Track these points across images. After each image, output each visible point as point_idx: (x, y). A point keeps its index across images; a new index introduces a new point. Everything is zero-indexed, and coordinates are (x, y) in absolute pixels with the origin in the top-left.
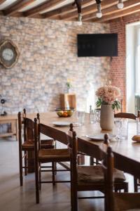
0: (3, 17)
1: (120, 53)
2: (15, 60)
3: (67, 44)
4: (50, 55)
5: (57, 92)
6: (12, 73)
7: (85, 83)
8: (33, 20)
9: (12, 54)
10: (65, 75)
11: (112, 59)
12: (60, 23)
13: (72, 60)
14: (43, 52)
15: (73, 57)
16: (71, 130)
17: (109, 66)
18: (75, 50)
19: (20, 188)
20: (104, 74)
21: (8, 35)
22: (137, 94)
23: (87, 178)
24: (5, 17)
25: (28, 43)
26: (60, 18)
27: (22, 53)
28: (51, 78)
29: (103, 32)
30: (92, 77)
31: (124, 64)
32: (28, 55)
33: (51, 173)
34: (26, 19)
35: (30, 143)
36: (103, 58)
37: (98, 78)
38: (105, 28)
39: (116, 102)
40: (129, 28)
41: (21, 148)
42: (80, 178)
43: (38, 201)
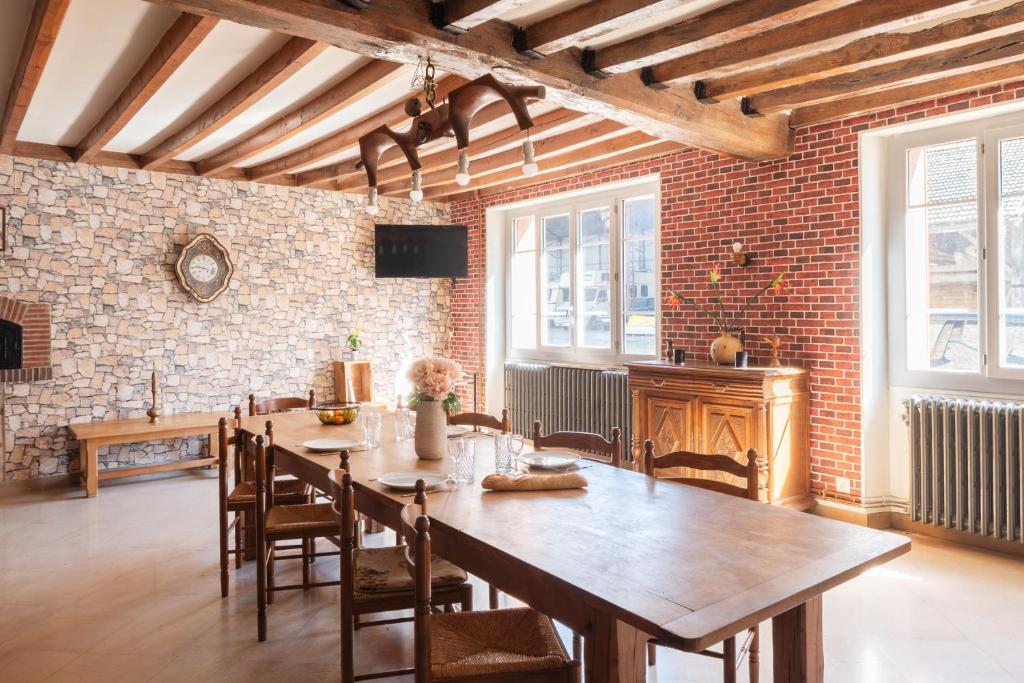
0: (193, 177)
1: (472, 271)
2: (222, 283)
3: (353, 247)
4: (310, 271)
5: (325, 357)
6: (215, 313)
7: (392, 337)
8: (270, 189)
9: (215, 266)
10: (347, 317)
11: (454, 282)
12: (336, 196)
13: (363, 283)
14: (294, 263)
15: (365, 275)
16: (344, 465)
17: (448, 298)
18: (371, 260)
19: (220, 602)
20: (437, 316)
21: (206, 222)
22: (507, 363)
23: (377, 580)
24: (197, 178)
25: (256, 243)
26: (337, 187)
27: (240, 265)
28: (312, 325)
29: (436, 221)
30: (409, 323)
31: (482, 295)
32: (256, 269)
33: (301, 560)
34: (253, 186)
35: (248, 490)
36: (436, 280)
37: (422, 324)
38: (439, 212)
39: (450, 394)
40: (494, 215)
41: (226, 504)
42: (359, 581)
43: (262, 637)
